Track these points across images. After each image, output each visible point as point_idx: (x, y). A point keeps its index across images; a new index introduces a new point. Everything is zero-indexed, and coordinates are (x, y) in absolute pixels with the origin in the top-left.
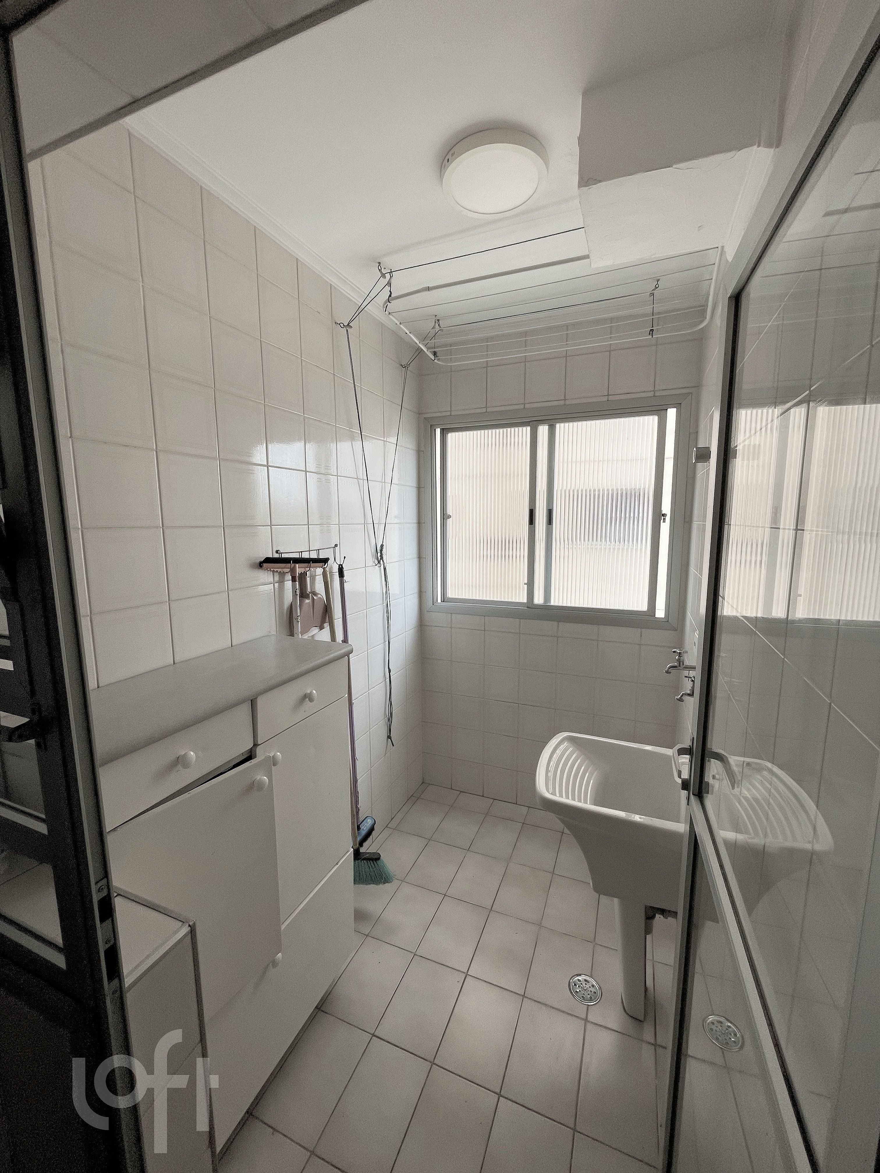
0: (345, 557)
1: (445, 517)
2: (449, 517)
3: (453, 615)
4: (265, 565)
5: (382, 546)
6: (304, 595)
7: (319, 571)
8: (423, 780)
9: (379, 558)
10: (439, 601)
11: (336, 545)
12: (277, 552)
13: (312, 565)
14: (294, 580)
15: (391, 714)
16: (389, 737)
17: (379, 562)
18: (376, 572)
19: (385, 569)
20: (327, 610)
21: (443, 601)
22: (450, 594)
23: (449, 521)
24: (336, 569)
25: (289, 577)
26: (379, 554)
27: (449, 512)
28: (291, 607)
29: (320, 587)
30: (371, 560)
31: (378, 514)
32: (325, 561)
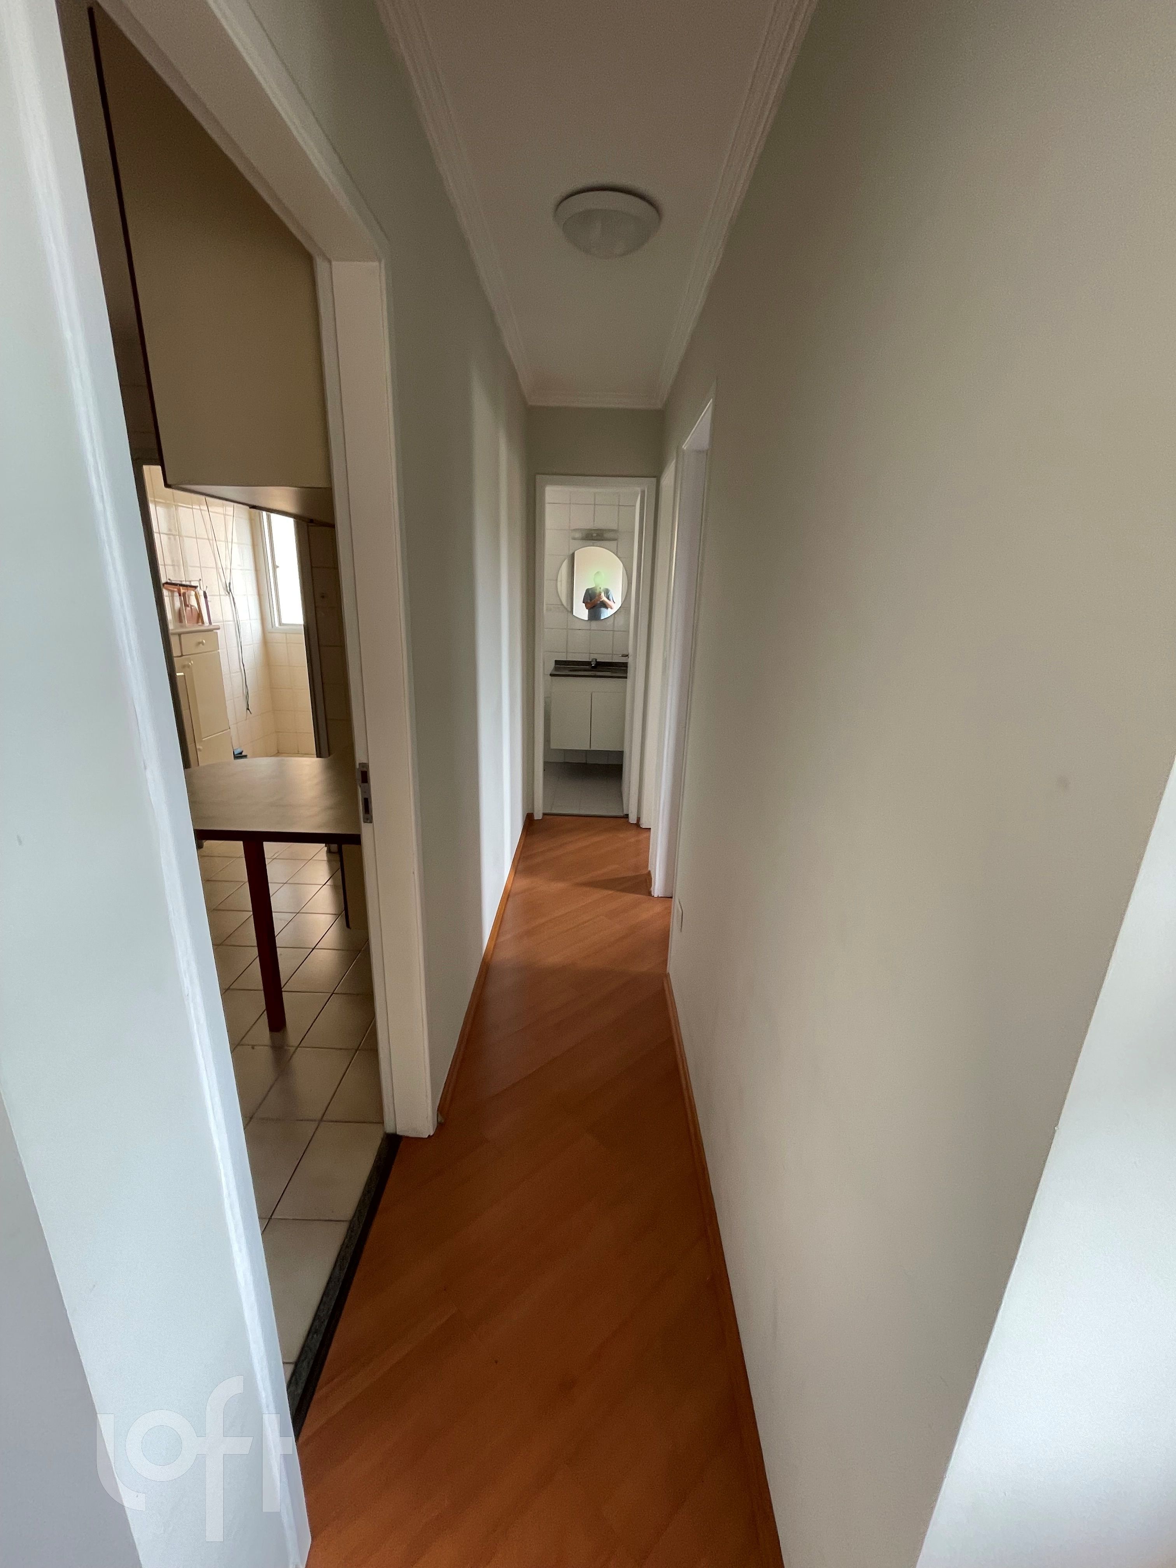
0: (207, 587)
1: (275, 567)
2: (278, 567)
3: (288, 635)
4: (165, 585)
5: (230, 583)
6: (186, 605)
7: (193, 593)
8: (278, 750)
9: (229, 591)
10: (277, 625)
11: (200, 580)
12: (169, 579)
13: (189, 588)
14: (180, 595)
15: (248, 693)
16: (248, 709)
17: (229, 593)
18: (226, 600)
19: (233, 598)
20: (200, 616)
21: (280, 624)
22: (284, 621)
23: (278, 570)
24: (202, 593)
25: (176, 594)
26: (228, 588)
27: (277, 564)
28: (180, 610)
29: (193, 602)
30: (223, 592)
31: (225, 563)
32: (196, 587)
